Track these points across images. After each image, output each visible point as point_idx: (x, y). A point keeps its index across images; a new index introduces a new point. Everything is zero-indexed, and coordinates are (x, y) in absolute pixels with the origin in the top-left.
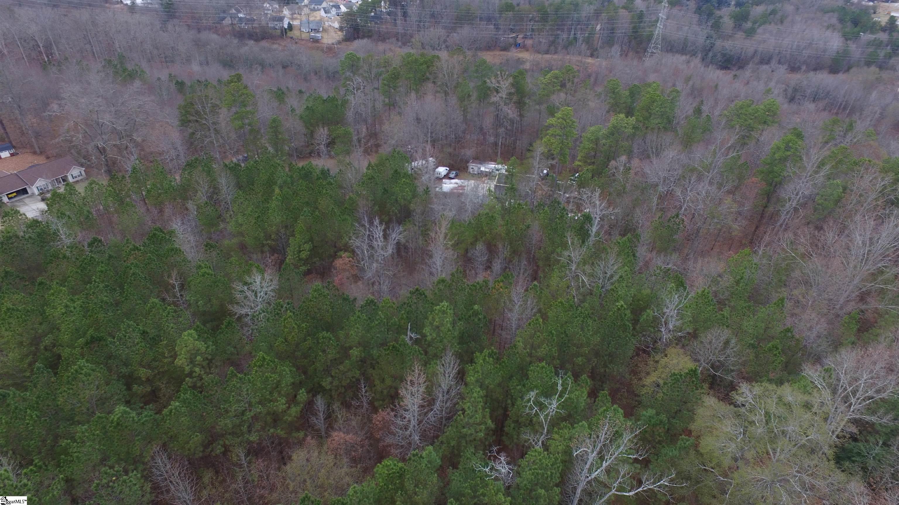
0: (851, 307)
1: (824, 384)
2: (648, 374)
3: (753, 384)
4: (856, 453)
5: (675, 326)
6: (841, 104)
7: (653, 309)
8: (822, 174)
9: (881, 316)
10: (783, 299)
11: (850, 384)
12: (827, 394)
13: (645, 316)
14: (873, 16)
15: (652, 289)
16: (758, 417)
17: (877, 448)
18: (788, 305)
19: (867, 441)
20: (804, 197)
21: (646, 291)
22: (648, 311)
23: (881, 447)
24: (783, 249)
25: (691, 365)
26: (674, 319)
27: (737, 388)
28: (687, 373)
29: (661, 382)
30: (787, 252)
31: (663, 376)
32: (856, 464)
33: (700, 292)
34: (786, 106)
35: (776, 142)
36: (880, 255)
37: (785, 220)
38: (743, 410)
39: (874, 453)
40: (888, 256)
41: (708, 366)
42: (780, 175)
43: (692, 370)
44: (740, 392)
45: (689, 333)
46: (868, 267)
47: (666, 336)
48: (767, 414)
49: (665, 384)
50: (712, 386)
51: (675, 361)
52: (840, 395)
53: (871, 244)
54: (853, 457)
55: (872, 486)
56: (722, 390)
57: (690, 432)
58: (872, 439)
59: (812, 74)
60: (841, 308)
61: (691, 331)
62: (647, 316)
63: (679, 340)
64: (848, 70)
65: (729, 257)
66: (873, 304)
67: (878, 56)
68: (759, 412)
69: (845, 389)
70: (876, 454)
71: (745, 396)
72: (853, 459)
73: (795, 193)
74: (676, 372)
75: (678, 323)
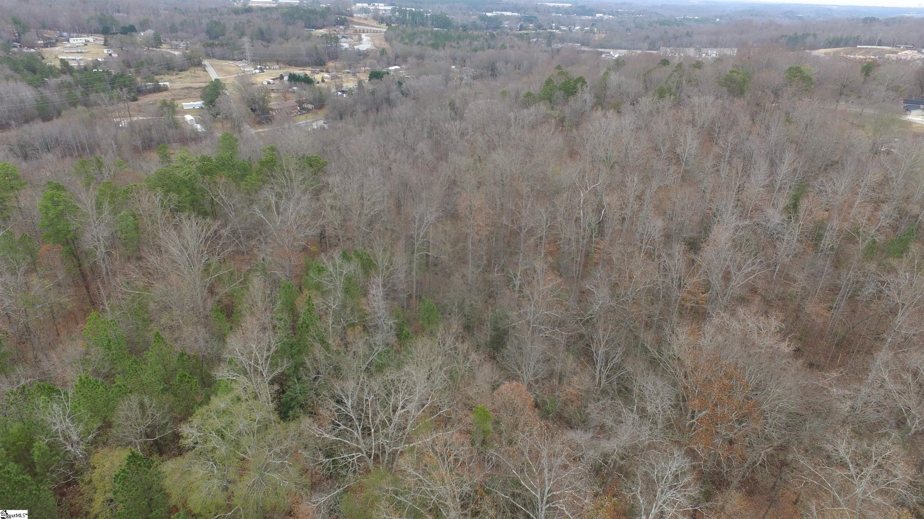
0: (210, 303)
1: (236, 374)
2: (91, 500)
3: (190, 420)
4: (290, 401)
5: (79, 435)
6: (77, 146)
7: (40, 439)
8: (106, 213)
9: (232, 296)
10: (158, 333)
11: (250, 359)
12: (242, 379)
13: (37, 453)
14: (43, 61)
15: (22, 420)
16: (214, 441)
17: (297, 385)
18: (166, 335)
19: (289, 387)
20: (106, 239)
21: (15, 428)
22: (36, 444)
23: (298, 382)
24: (125, 293)
25: (125, 454)
26: (72, 429)
27: (181, 434)
28: (128, 463)
29: (110, 495)
30: (130, 293)
31: (107, 489)
32: (296, 407)
33: (78, 383)
34: (24, 164)
35: (39, 202)
36: (198, 253)
37: (106, 268)
38: (198, 447)
39: (298, 391)
40: (203, 251)
41: (144, 439)
42: (70, 231)
43: (130, 457)
44: (185, 436)
45: (99, 429)
46: (197, 268)
47: (78, 451)
48: (218, 432)
49: (115, 493)
50: (161, 453)
51: (107, 465)
52: (251, 372)
53: (187, 249)
54: (291, 404)
55: (312, 412)
56: (172, 447)
57: (175, 507)
58: (290, 383)
59: (26, 127)
60: (205, 309)
61: (99, 424)
62: (39, 450)
63: (95, 442)
64: (59, 114)
65: (82, 331)
66: (222, 291)
67: (76, 96)
68: (211, 437)
69: (250, 365)
70: (300, 390)
71: (191, 435)
72: (292, 405)
73: (96, 240)
74: (117, 473)
75: (81, 428)
